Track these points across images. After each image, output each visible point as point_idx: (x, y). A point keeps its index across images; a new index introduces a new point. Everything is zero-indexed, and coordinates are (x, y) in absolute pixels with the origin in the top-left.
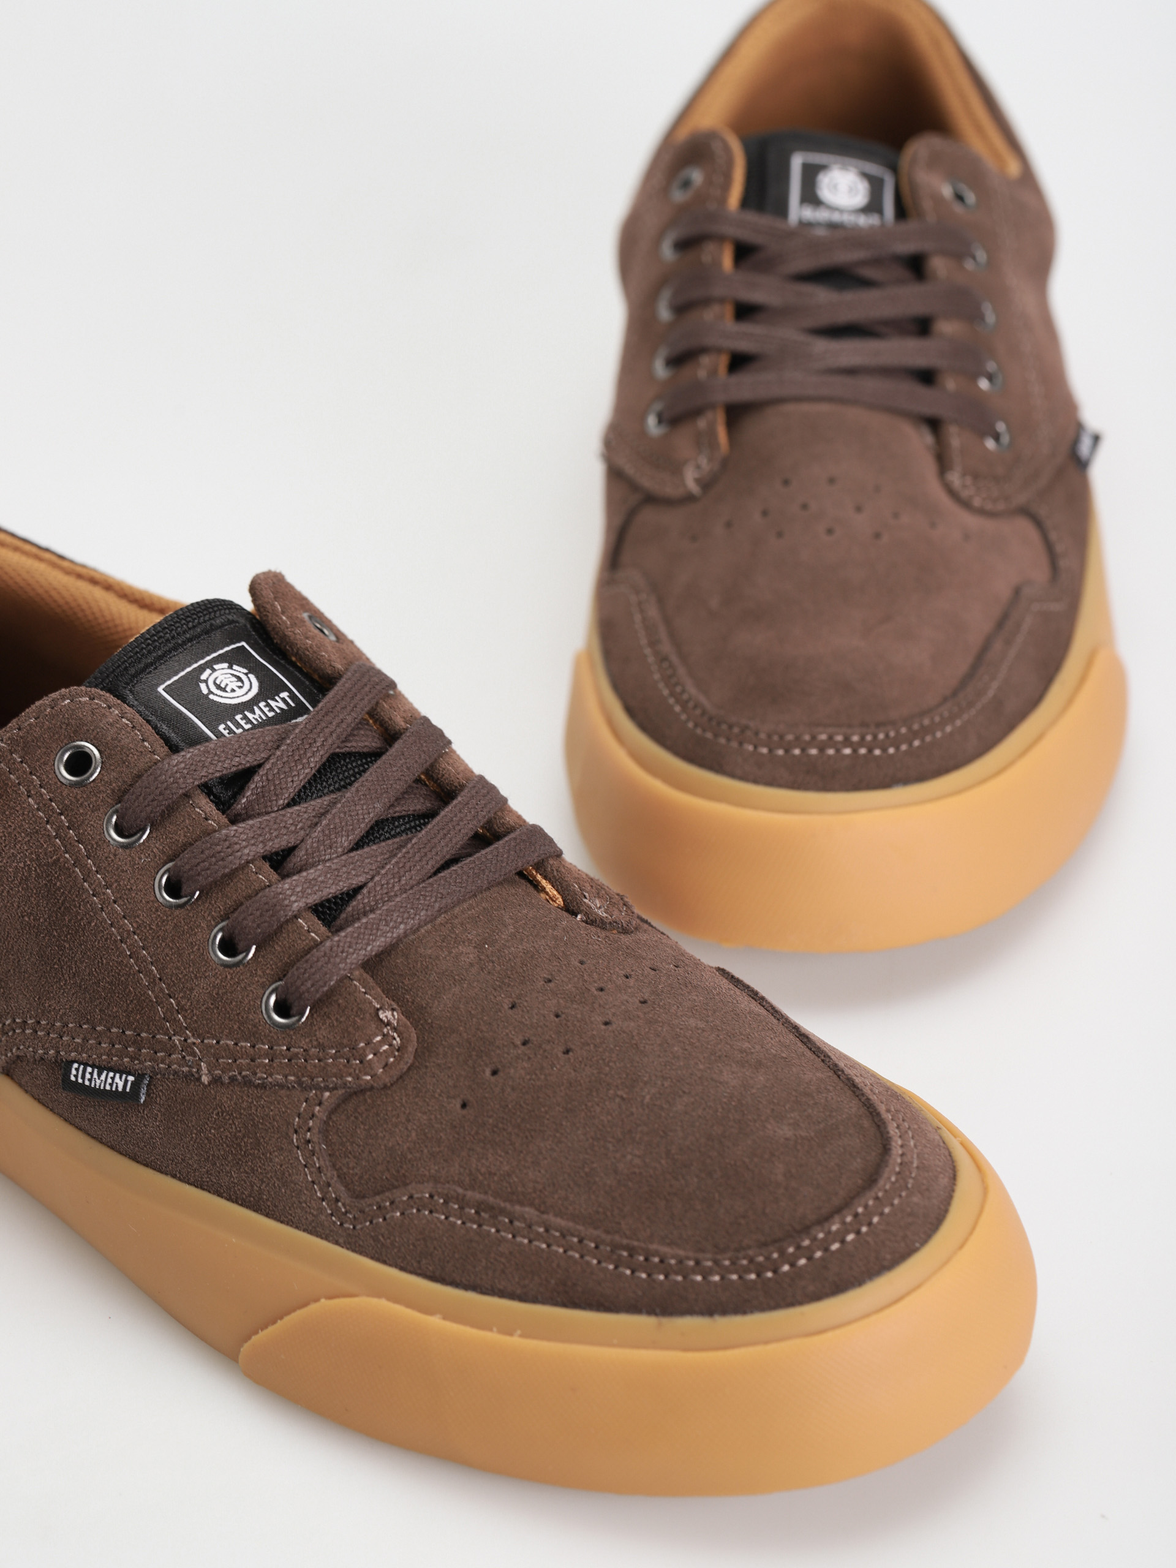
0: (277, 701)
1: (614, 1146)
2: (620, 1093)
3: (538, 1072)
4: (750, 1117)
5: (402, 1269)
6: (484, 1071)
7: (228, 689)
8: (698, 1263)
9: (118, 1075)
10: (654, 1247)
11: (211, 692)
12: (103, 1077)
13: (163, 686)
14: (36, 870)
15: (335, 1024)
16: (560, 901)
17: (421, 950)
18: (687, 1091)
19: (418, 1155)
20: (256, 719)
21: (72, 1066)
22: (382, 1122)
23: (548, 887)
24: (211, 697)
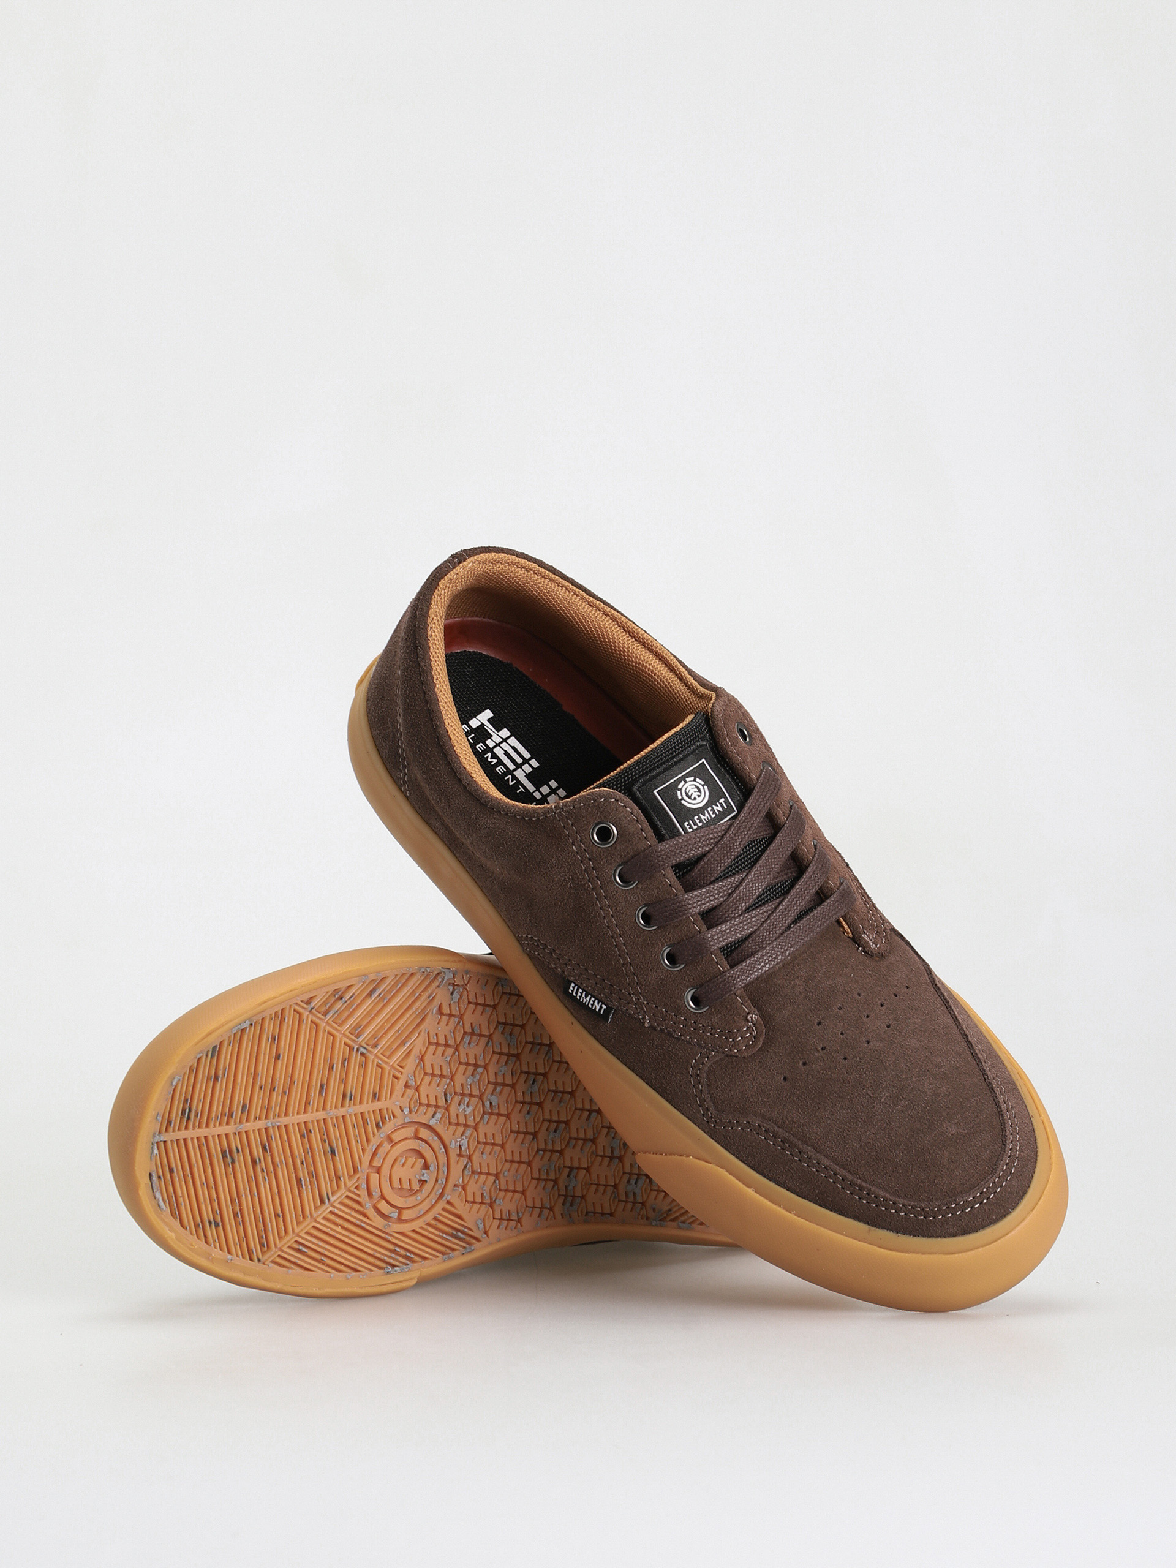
0: (717, 806)
1: (861, 1124)
2: (869, 1092)
3: (827, 1070)
4: (935, 1118)
5: (737, 1157)
6: (799, 1063)
7: (692, 798)
8: (894, 1203)
9: (597, 1001)
10: (873, 1189)
11: (682, 799)
12: (588, 999)
13: (657, 790)
14: (570, 885)
15: (723, 1017)
16: (850, 935)
17: (775, 980)
18: (905, 1097)
19: (756, 1100)
20: (705, 820)
21: (571, 984)
22: (739, 1076)
23: (846, 926)
24: (683, 802)
